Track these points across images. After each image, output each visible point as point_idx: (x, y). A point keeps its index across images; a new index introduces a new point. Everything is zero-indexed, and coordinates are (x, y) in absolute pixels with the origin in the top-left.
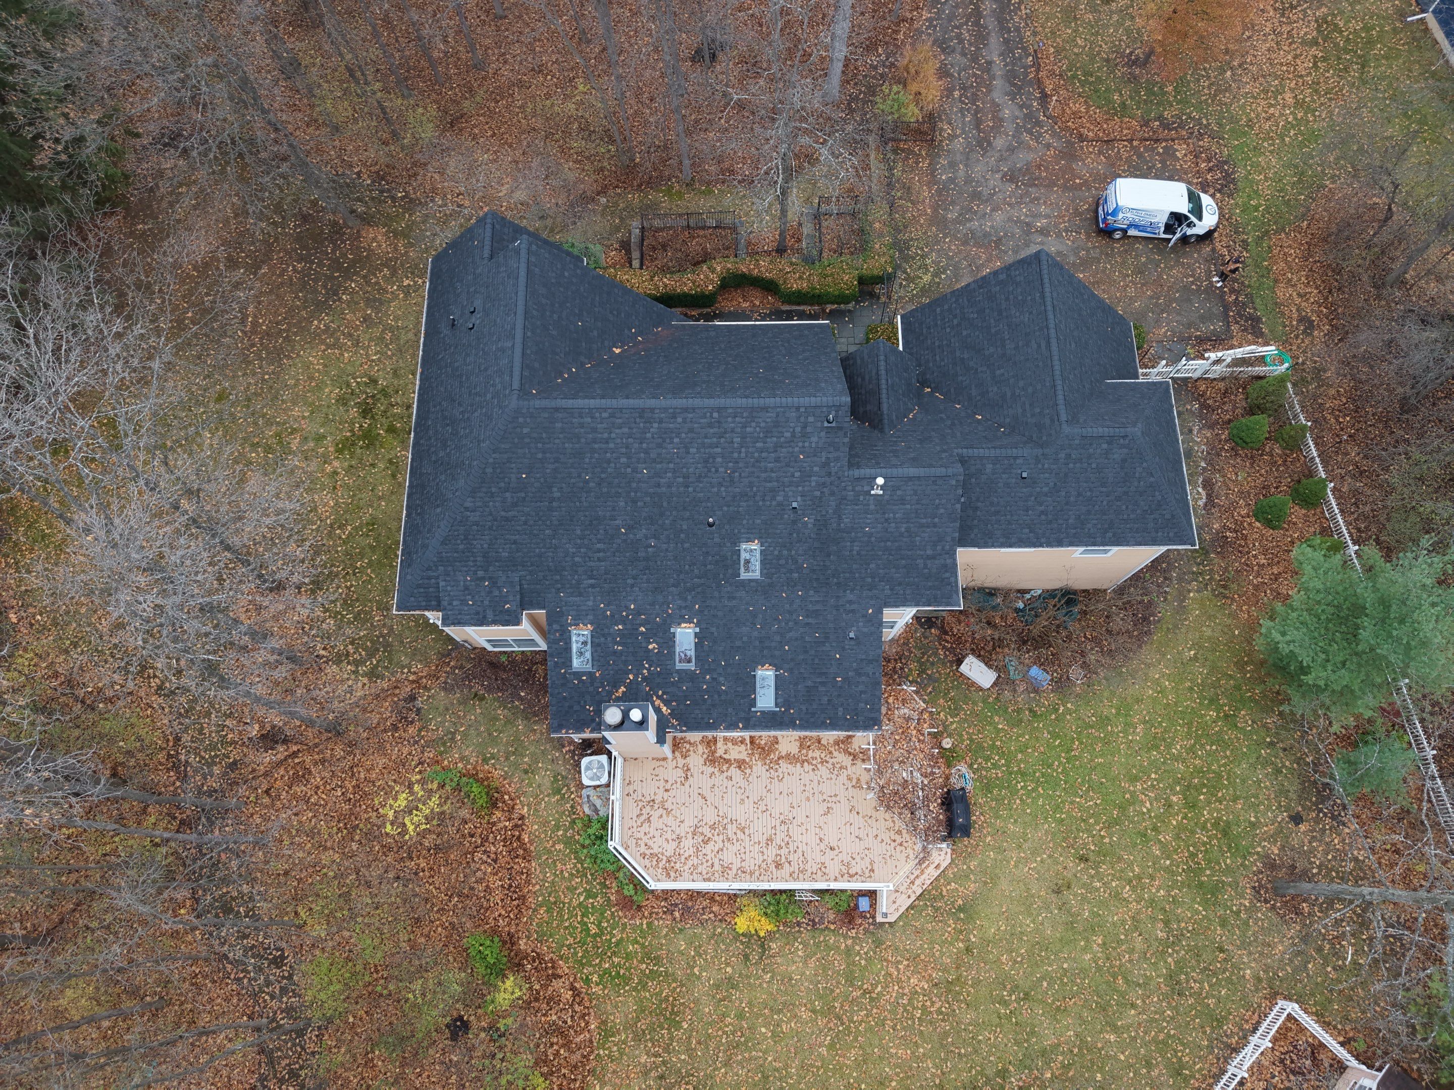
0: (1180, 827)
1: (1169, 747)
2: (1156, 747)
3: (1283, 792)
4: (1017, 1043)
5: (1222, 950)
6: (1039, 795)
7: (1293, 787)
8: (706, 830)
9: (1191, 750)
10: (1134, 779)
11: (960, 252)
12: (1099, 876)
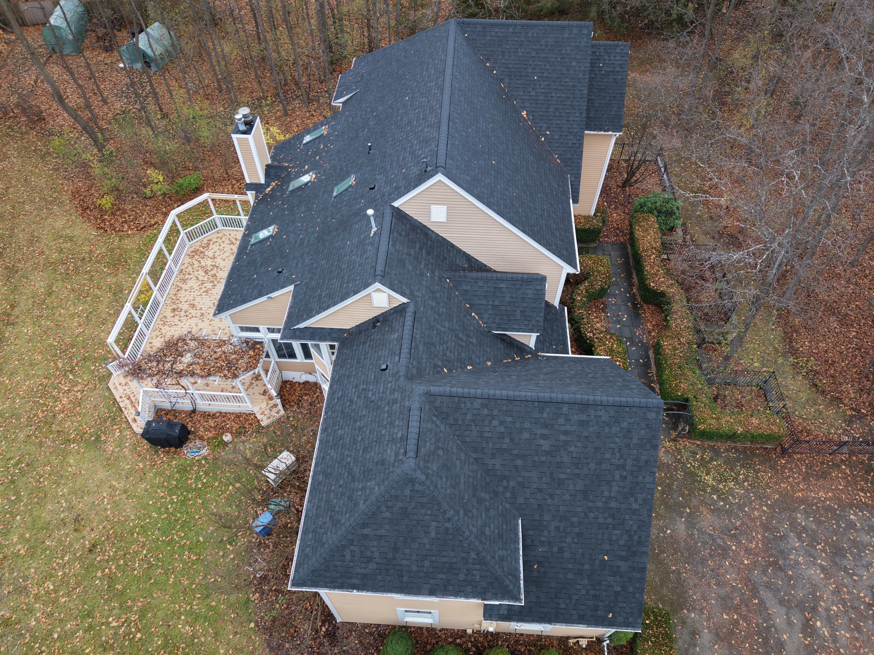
6: (160, 514)
10: (142, 614)
11: (753, 520)
12: (73, 560)
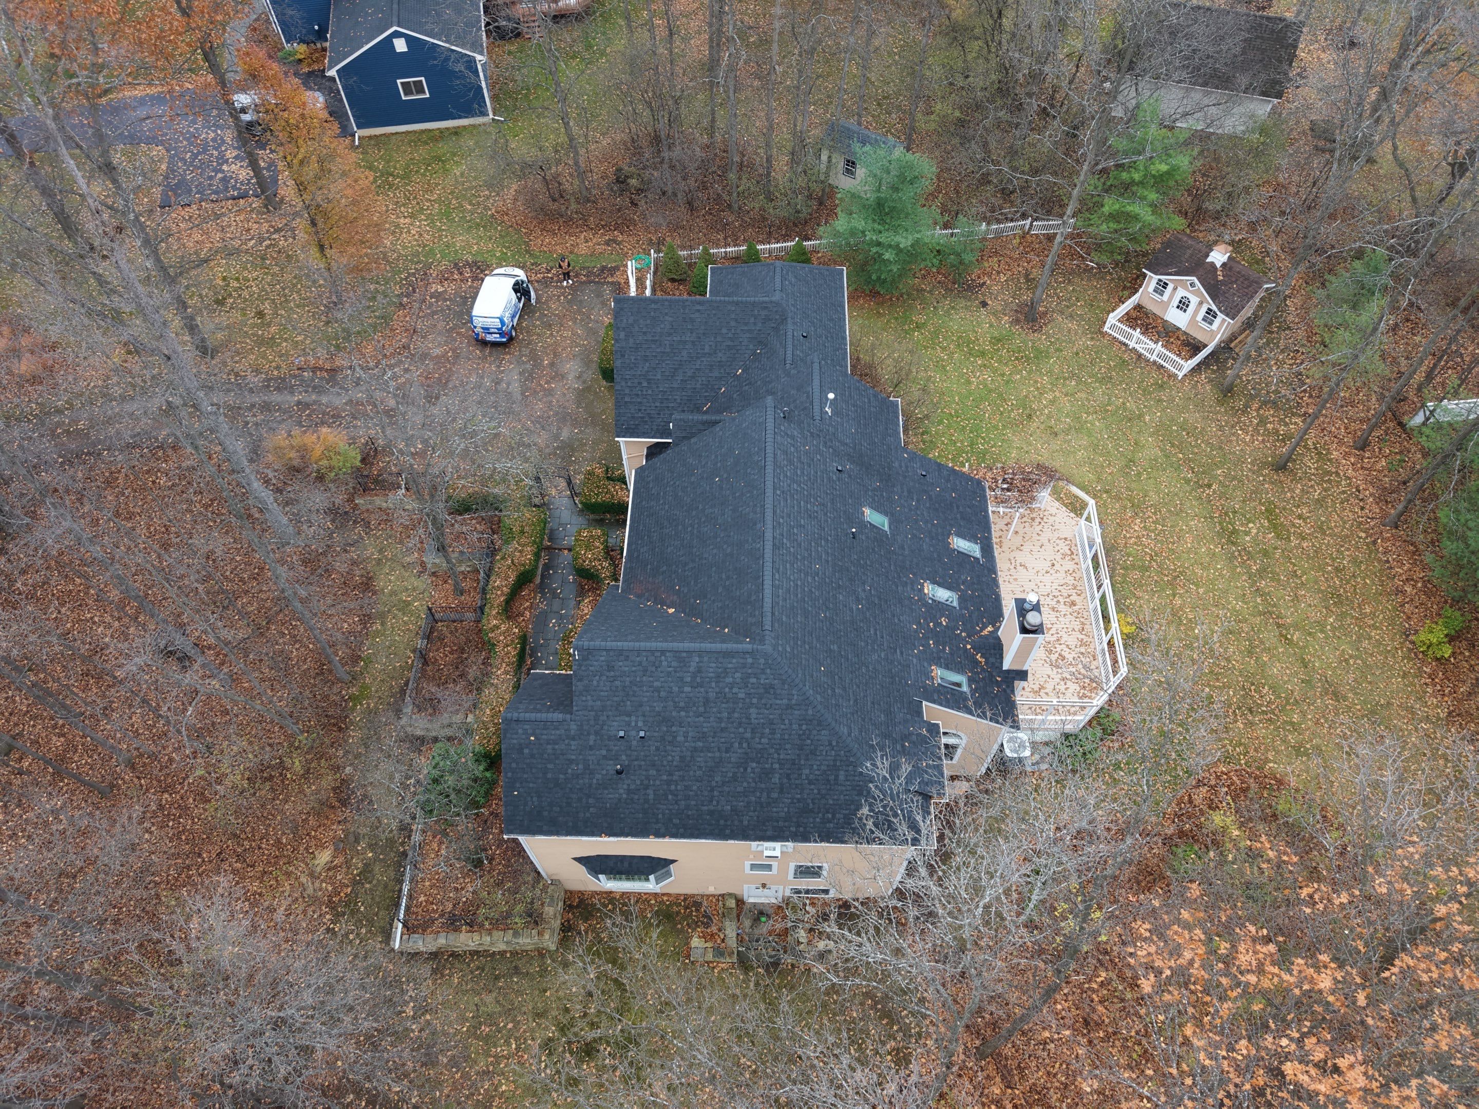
0: (999, 361)
1: (943, 360)
2: (943, 366)
3: (966, 308)
4: (1164, 470)
5: (1077, 354)
6: (987, 436)
7: (963, 302)
8: (1054, 657)
9: (944, 349)
10: (969, 382)
12: (1041, 410)
